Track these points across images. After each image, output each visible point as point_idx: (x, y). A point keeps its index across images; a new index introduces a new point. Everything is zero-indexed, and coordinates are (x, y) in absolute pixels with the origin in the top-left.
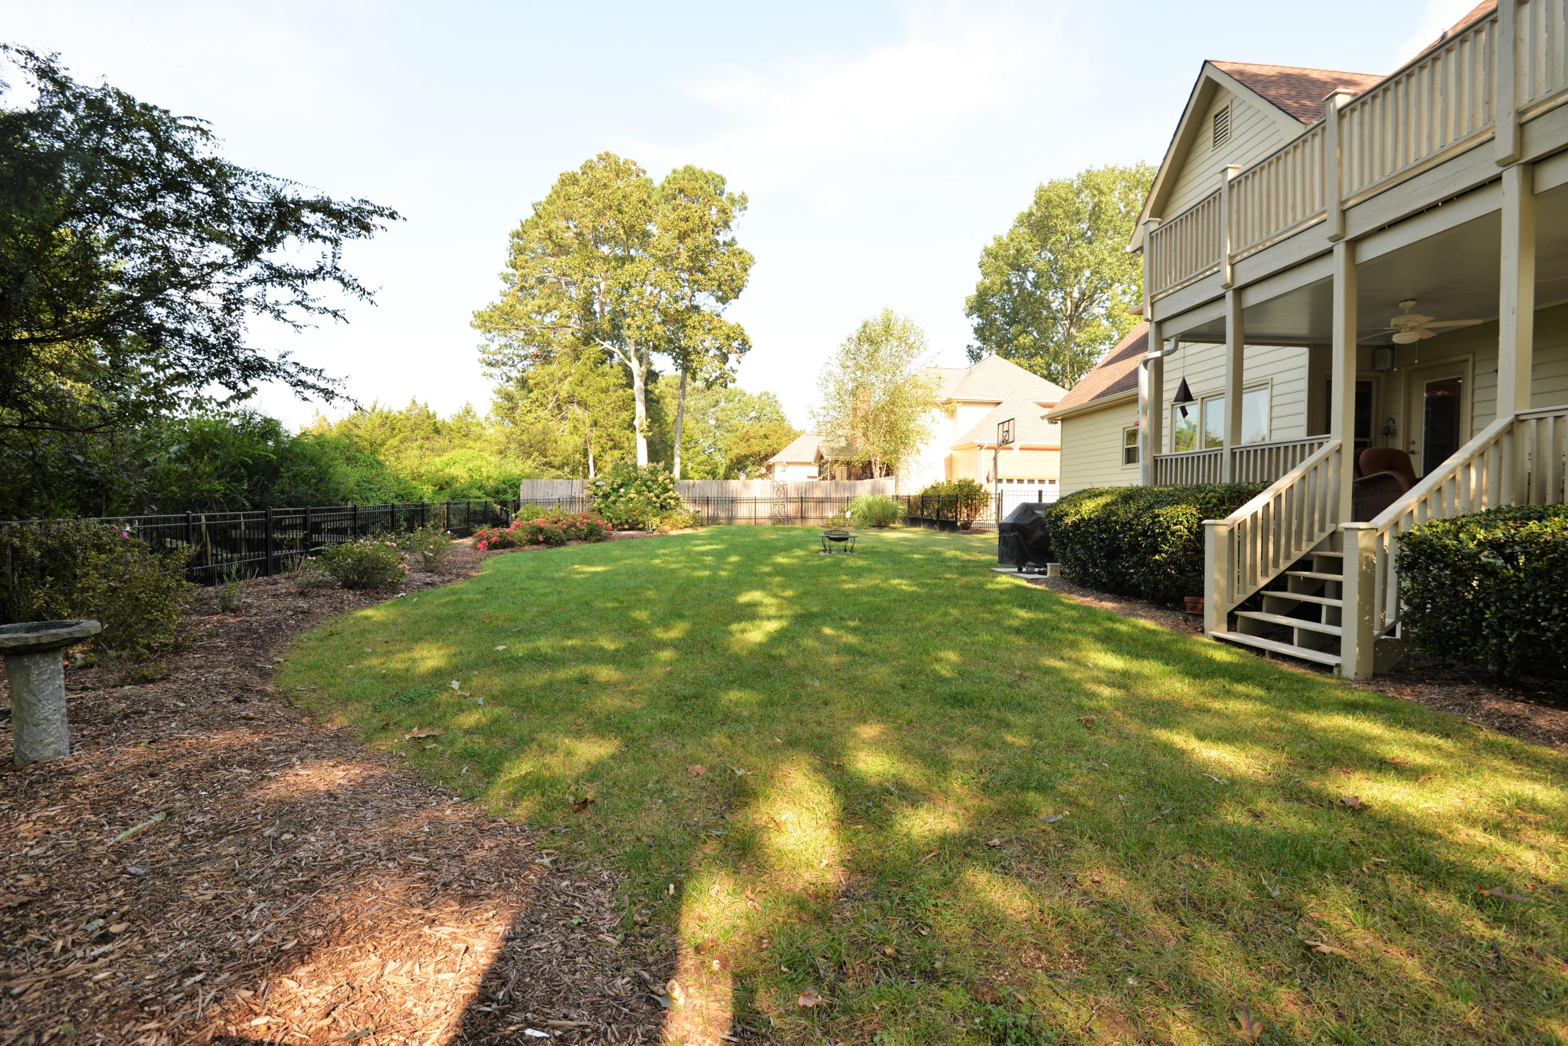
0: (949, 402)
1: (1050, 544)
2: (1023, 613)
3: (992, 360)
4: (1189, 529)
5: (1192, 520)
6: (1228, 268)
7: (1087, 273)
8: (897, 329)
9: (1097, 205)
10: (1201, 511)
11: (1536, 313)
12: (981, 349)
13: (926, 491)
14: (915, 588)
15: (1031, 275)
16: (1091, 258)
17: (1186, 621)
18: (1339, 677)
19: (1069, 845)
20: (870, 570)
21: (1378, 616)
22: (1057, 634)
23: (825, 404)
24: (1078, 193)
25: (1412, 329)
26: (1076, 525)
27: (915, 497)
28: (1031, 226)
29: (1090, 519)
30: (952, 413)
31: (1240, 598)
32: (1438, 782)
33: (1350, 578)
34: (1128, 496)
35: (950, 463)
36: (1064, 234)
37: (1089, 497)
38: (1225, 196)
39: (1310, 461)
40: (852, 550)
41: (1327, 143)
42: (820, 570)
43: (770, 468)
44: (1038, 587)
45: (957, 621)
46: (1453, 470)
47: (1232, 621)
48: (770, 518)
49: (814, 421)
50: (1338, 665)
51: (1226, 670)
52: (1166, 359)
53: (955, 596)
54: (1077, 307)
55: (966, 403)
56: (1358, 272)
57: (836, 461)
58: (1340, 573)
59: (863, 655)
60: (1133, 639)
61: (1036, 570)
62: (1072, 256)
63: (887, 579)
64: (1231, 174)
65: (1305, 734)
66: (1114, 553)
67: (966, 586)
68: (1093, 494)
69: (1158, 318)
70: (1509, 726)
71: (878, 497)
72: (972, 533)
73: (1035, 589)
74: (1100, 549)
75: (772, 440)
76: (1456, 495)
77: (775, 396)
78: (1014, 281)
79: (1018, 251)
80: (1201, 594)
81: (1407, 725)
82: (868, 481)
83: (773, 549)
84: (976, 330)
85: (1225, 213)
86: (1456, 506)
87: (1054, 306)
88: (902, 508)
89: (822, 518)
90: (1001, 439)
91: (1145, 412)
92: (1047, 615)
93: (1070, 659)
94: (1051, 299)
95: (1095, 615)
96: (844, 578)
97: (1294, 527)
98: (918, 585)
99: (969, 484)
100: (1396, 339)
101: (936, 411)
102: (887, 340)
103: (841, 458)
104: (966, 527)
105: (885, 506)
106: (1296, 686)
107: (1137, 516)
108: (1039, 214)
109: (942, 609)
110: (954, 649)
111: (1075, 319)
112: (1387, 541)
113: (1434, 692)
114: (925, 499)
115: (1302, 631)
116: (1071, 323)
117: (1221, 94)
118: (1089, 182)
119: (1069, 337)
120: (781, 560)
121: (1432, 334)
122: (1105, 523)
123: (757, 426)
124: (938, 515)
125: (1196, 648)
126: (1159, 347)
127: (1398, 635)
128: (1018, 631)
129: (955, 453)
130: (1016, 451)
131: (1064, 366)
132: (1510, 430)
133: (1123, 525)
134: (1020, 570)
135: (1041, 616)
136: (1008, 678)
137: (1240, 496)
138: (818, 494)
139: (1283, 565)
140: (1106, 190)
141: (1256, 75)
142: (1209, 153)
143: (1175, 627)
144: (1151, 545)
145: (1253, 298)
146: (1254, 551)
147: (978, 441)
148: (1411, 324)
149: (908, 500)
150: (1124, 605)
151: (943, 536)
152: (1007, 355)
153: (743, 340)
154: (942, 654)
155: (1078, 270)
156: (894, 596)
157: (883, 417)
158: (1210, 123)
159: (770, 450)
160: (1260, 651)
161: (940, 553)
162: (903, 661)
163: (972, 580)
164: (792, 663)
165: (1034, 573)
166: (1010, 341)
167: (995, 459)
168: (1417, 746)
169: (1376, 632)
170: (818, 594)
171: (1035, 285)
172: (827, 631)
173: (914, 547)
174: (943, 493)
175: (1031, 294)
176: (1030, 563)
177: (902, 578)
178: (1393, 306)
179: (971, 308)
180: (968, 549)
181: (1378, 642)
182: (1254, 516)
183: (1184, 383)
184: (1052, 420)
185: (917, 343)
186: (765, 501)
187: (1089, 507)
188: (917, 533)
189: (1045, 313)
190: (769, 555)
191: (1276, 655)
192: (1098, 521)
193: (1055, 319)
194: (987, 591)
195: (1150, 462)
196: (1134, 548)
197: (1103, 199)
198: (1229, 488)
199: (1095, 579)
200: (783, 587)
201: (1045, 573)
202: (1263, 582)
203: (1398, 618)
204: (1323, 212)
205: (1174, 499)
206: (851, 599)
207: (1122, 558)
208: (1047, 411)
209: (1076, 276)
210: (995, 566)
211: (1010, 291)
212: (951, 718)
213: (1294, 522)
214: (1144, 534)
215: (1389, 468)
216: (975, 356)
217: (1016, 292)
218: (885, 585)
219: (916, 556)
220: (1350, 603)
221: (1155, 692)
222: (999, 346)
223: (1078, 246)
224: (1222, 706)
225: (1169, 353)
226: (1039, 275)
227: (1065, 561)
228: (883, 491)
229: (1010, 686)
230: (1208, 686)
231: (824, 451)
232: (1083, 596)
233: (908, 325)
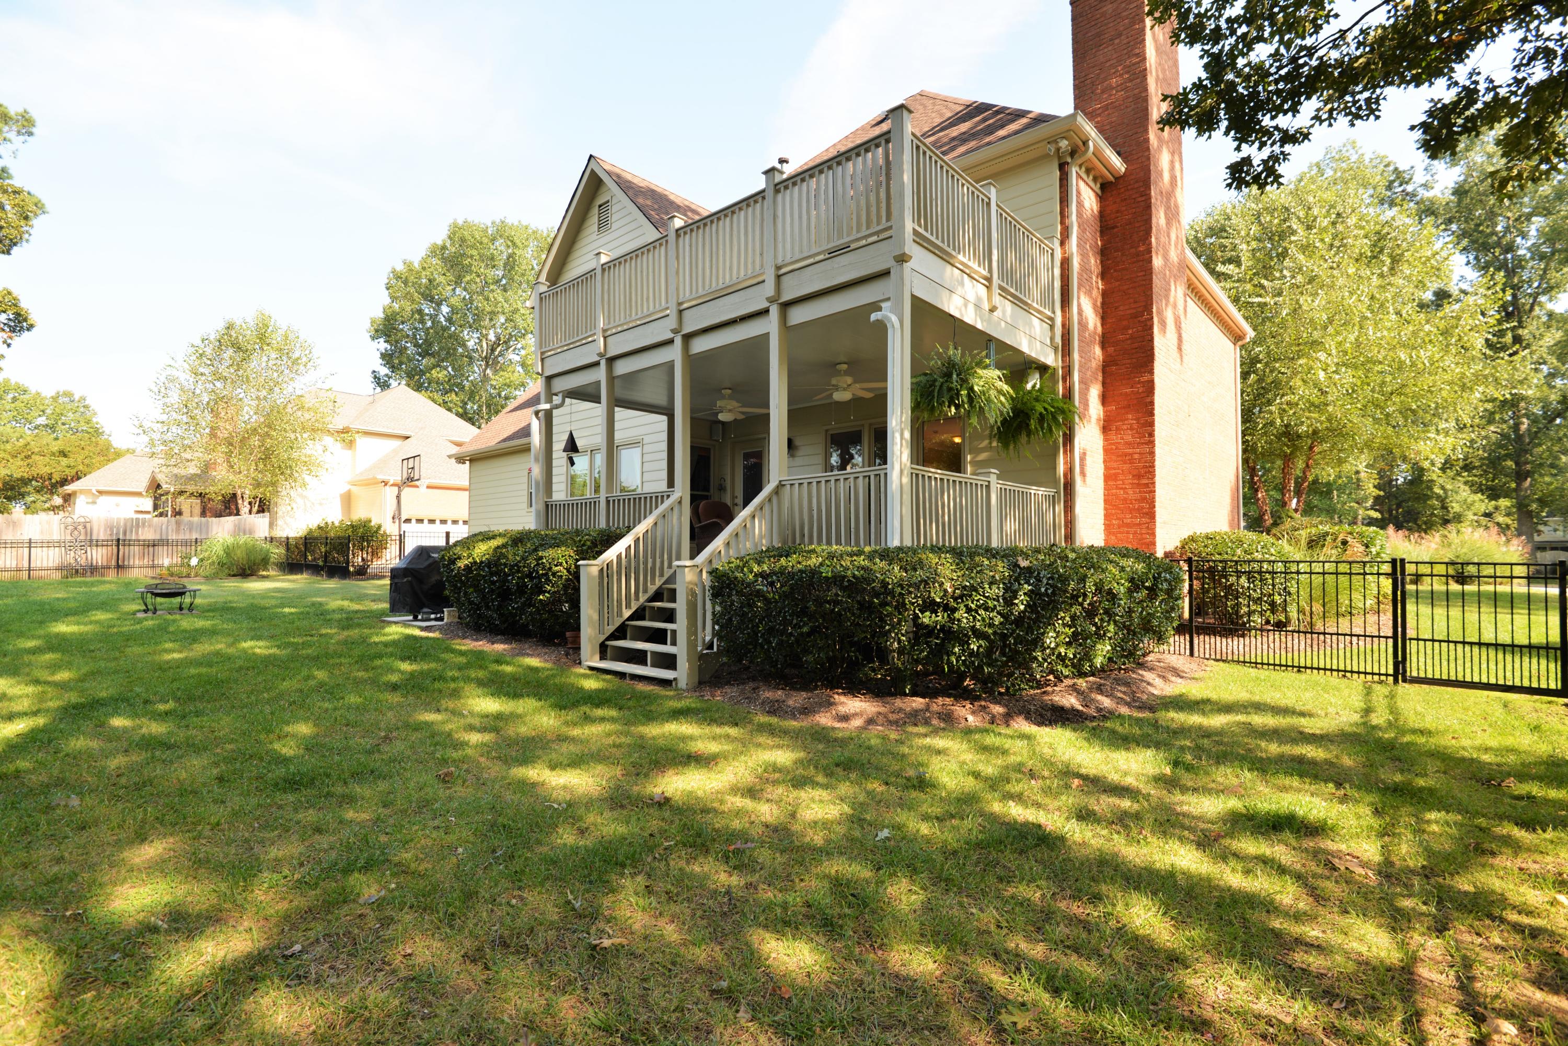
0: (346, 431)
1: (445, 589)
2: (406, 666)
3: (400, 390)
4: (568, 570)
5: (571, 562)
6: (602, 339)
7: (502, 319)
8: (276, 339)
9: (510, 256)
10: (577, 554)
11: (789, 411)
12: (390, 378)
13: (311, 531)
14: (274, 651)
15: (445, 309)
16: (506, 305)
17: (567, 654)
18: (677, 689)
19: (386, 922)
20: (212, 633)
21: (700, 635)
22: (437, 685)
23: (164, 417)
24: (493, 240)
25: (730, 411)
26: (468, 568)
27: (296, 538)
28: (444, 259)
29: (482, 562)
30: (351, 444)
31: (610, 629)
32: (722, 764)
33: (680, 606)
34: (518, 539)
35: (347, 500)
36: (479, 276)
37: (482, 540)
38: (599, 276)
39: (662, 508)
40: (191, 608)
41: (670, 253)
42: (129, 638)
43: (68, 498)
44: (431, 635)
45: (322, 684)
46: (745, 520)
47: (603, 651)
48: (59, 568)
49: (145, 439)
50: (675, 679)
51: (590, 697)
52: (555, 412)
53: (327, 655)
54: (493, 350)
55: (367, 433)
56: (691, 361)
57: (181, 493)
58: (674, 601)
59: (168, 746)
60: (515, 678)
61: (433, 616)
62: (487, 299)
63: (237, 640)
64: (604, 259)
65: (641, 744)
66: (505, 594)
67: (345, 642)
68: (487, 537)
69: (547, 373)
70: (774, 709)
71: (242, 539)
72: (368, 579)
73: (427, 638)
74: (492, 591)
75: (77, 460)
76: (747, 539)
77: (83, 399)
78: (427, 311)
79: (430, 281)
80: (578, 629)
81: (712, 721)
82: (232, 518)
83: (57, 612)
84: (383, 356)
85: (599, 291)
86: (748, 546)
87: (471, 344)
88: (277, 553)
89: (153, 567)
90: (405, 476)
91: (537, 460)
92: (433, 665)
93: (446, 710)
94: (467, 338)
95: (483, 659)
96: (169, 645)
97: (650, 565)
98: (279, 647)
99: (365, 524)
100: (721, 417)
101: (328, 440)
102: (262, 349)
103: (191, 488)
104: (362, 572)
105: (251, 550)
106: (643, 702)
107: (524, 559)
108: (453, 250)
109: (305, 672)
110: (306, 720)
111: (491, 360)
112: (704, 575)
113: (733, 691)
114: (308, 542)
115: (654, 653)
116: (487, 365)
117: (603, 189)
118: (502, 231)
119: (485, 379)
120: (63, 628)
121: (742, 417)
122: (496, 565)
123: (48, 438)
124: (325, 561)
125: (572, 680)
126: (549, 400)
127: (715, 649)
128: (395, 687)
129: (354, 489)
130: (423, 489)
131: (480, 406)
132: (777, 491)
133: (512, 567)
134: (415, 618)
135: (425, 667)
136: (368, 743)
137: (609, 539)
138: (148, 534)
139: (643, 598)
140: (520, 244)
141: (630, 182)
142: (594, 236)
143: (557, 662)
144: (536, 585)
145: (622, 368)
146: (620, 587)
147: (381, 477)
148: (729, 407)
149: (287, 542)
150: (514, 646)
151: (332, 584)
152: (418, 388)
153: (18, 315)
154: (289, 729)
155: (493, 314)
156: (240, 663)
157: (255, 441)
158: (595, 211)
159: (70, 473)
160: (622, 675)
161: (321, 604)
162: (228, 747)
163: (354, 633)
164: (34, 779)
165: (430, 620)
166: (422, 373)
167: (398, 497)
168: (714, 738)
169: (699, 649)
170: (116, 672)
171: (449, 320)
172: (118, 722)
173: (286, 598)
174: (332, 534)
175: (445, 329)
176: (425, 610)
177: (259, 638)
178: (717, 391)
179: (377, 331)
180: (360, 598)
181: (702, 657)
182: (619, 557)
183: (571, 435)
184: (460, 460)
185: (304, 359)
186: (49, 544)
187: (482, 550)
188: (298, 582)
189: (460, 350)
190: (42, 623)
191: (634, 677)
192: (489, 564)
193: (471, 358)
194: (369, 645)
195: (542, 507)
196: (521, 589)
197: (516, 251)
198: (601, 532)
199: (488, 622)
200: (54, 667)
201: (441, 619)
202: (627, 614)
203: (714, 636)
204: (667, 308)
205: (556, 543)
206: (170, 673)
207: (511, 600)
208: (455, 450)
209: (491, 320)
210: (387, 616)
211: (422, 321)
212: (280, 807)
213: (650, 560)
214: (529, 575)
215: (718, 517)
216: (382, 384)
217: (429, 324)
218: (231, 651)
219: (287, 610)
220: (680, 626)
221: (523, 730)
222: (410, 376)
223: (493, 291)
224: (580, 732)
225: (557, 407)
226: (454, 310)
227: (460, 605)
228: (251, 532)
229: (369, 752)
230: (572, 715)
231: (161, 478)
232: (477, 640)
233: (291, 336)
